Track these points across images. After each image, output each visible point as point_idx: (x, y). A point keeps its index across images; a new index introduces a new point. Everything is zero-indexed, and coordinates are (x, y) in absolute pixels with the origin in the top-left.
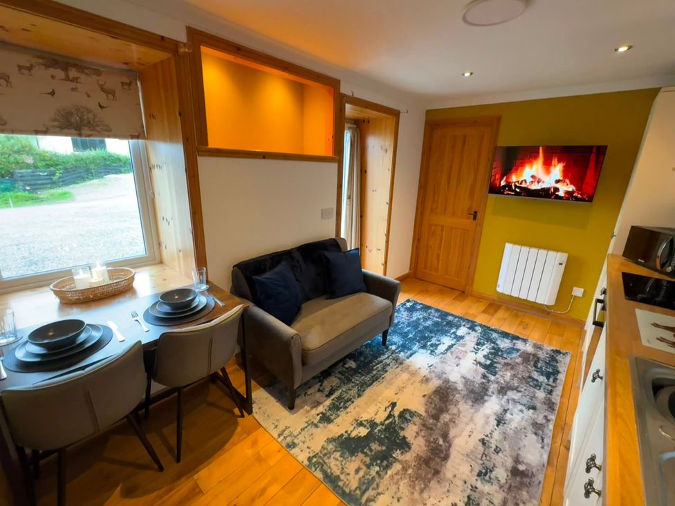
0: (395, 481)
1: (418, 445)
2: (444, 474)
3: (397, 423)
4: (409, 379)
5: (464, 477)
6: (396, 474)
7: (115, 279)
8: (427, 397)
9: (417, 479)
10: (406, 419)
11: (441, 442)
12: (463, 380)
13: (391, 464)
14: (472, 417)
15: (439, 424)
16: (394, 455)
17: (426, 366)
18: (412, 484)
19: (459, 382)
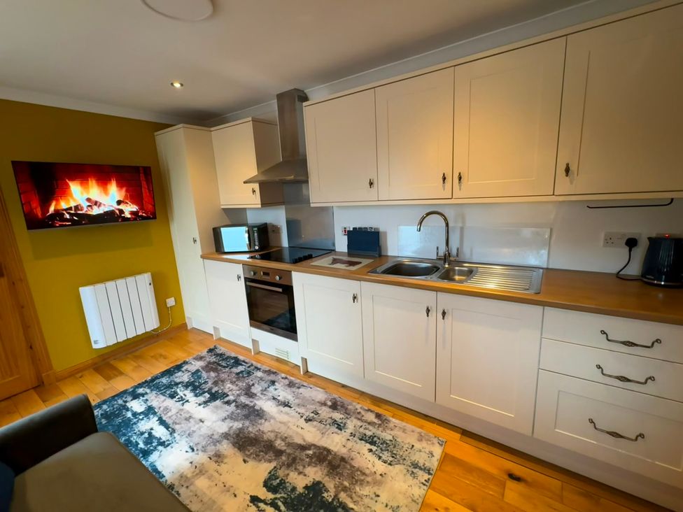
0: (359, 499)
1: (314, 474)
2: (344, 454)
3: (285, 496)
4: (210, 478)
5: (344, 440)
6: (351, 498)
8: (246, 459)
9: (353, 478)
10: (279, 484)
11: (310, 452)
12: (228, 420)
13: (341, 503)
14: (280, 423)
15: (288, 451)
16: (330, 500)
17: (191, 454)
18: (359, 483)
19: (231, 425)
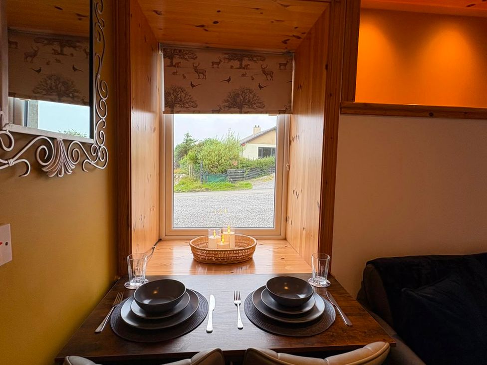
7: (241, 247)
